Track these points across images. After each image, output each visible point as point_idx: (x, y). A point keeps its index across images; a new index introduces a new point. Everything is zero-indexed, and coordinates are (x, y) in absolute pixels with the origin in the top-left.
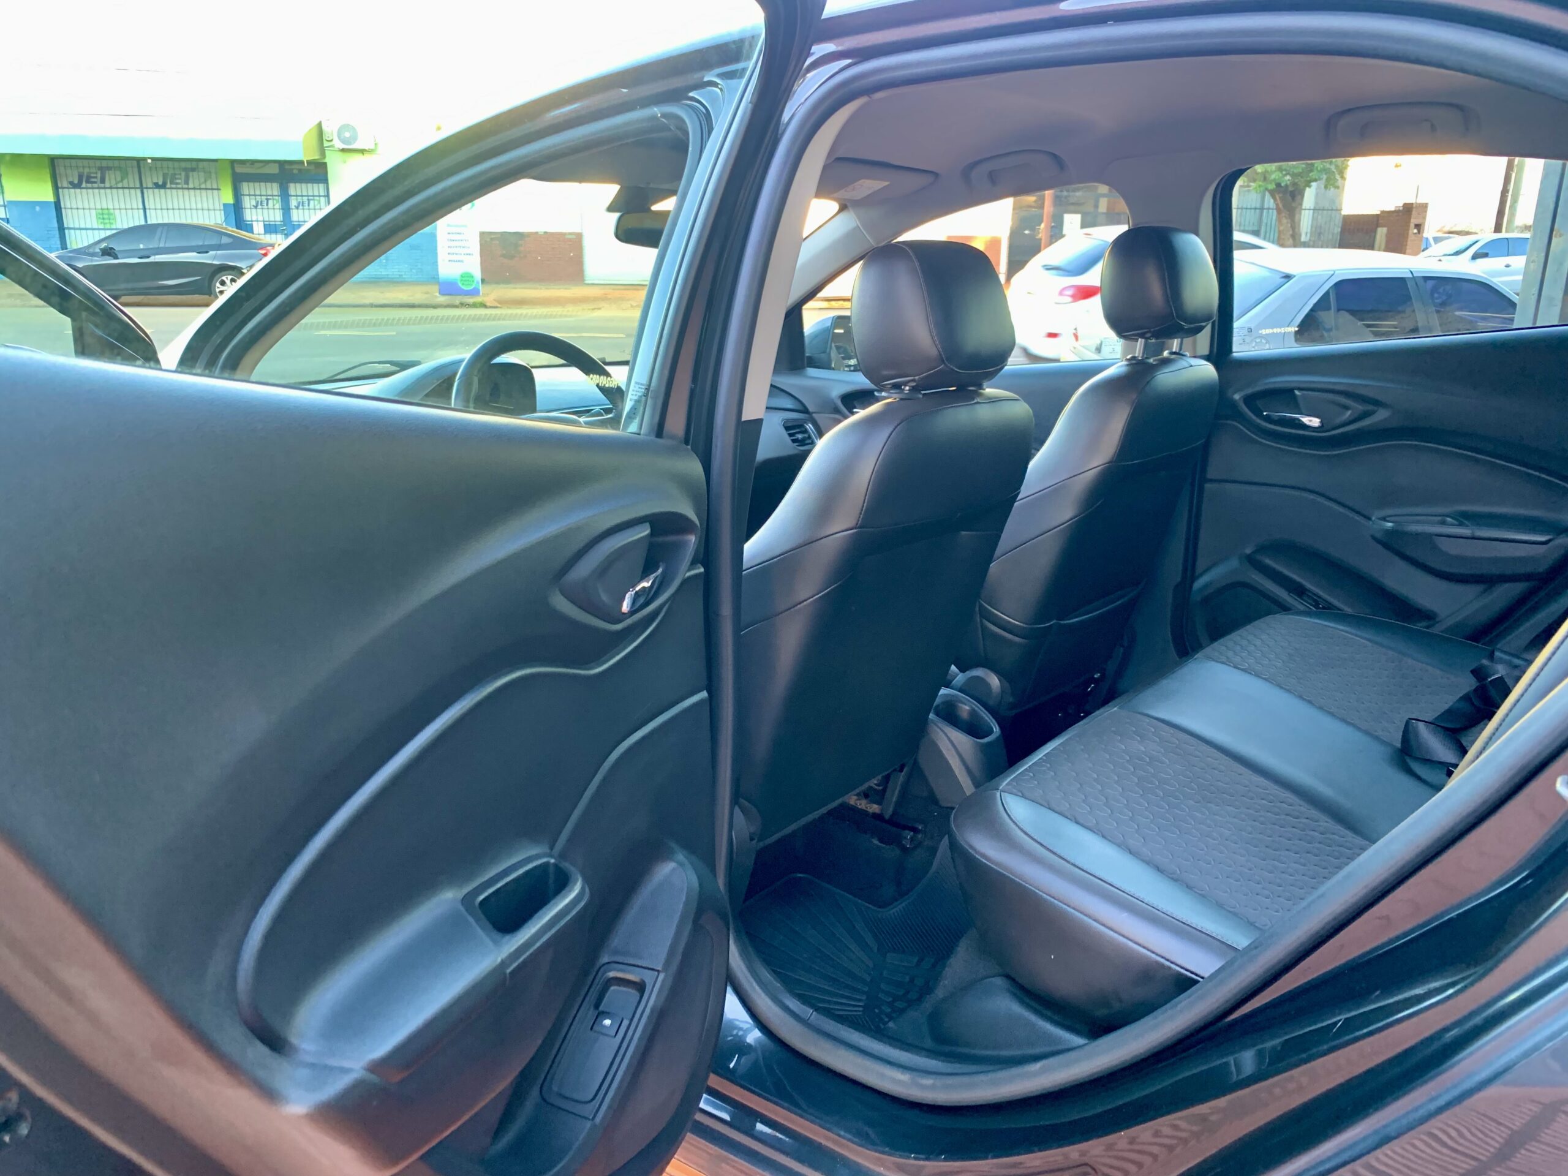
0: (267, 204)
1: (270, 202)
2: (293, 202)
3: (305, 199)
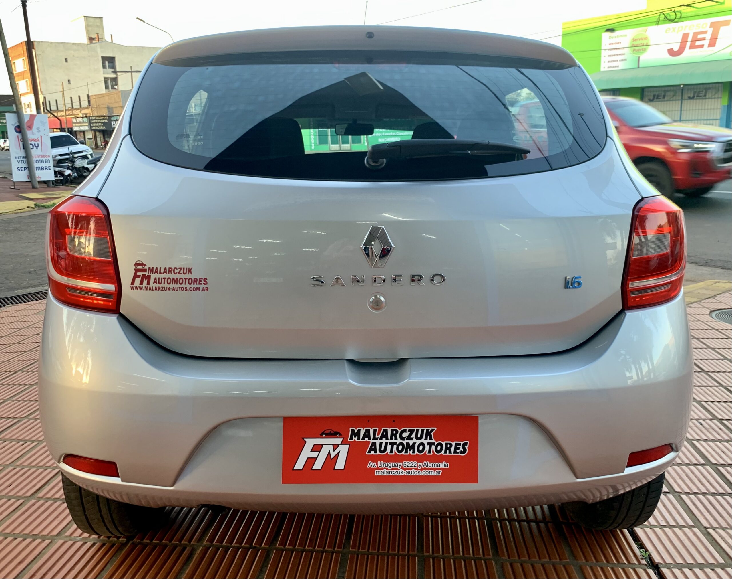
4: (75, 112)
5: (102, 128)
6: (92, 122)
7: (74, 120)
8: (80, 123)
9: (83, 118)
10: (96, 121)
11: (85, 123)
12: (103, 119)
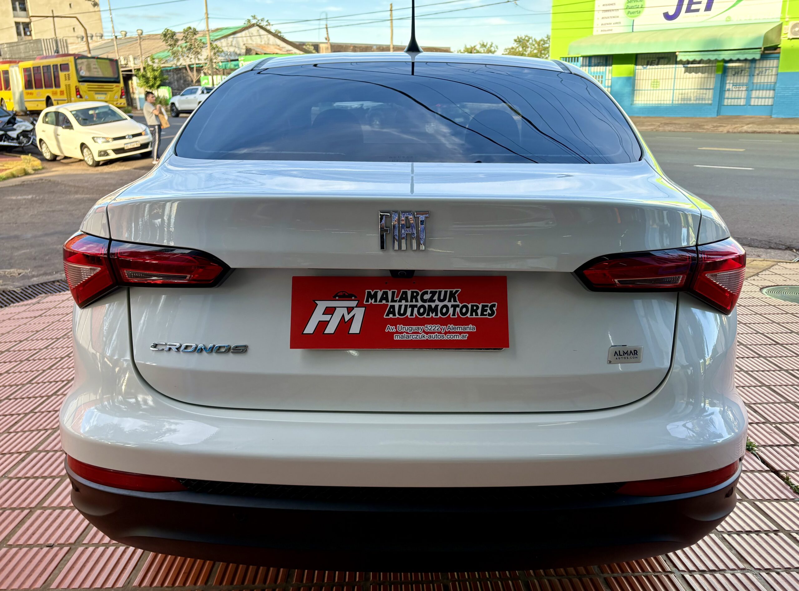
0: (741, 73)
1: (743, 72)
2: (757, 72)
3: (764, 69)
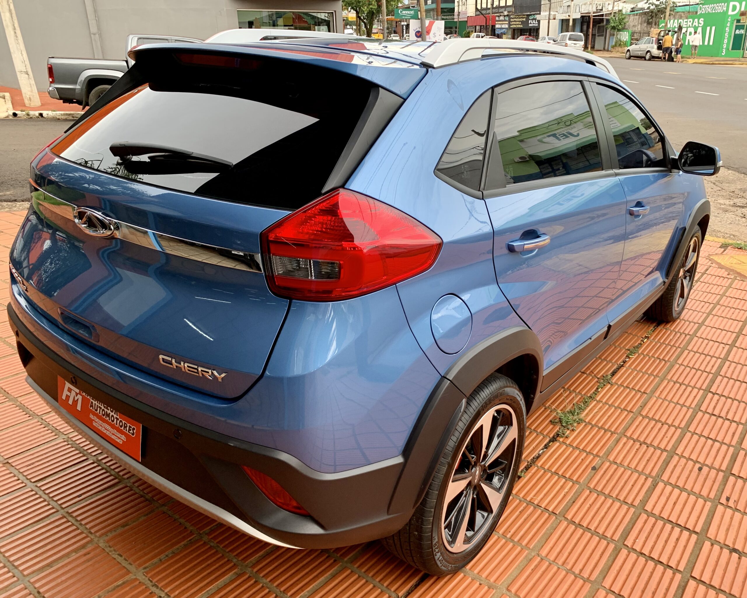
4: (501, 10)
5: (519, 26)
6: (512, 20)
7: (497, 19)
8: (502, 21)
9: (505, 16)
10: (516, 20)
11: (506, 21)
12: (522, 18)
